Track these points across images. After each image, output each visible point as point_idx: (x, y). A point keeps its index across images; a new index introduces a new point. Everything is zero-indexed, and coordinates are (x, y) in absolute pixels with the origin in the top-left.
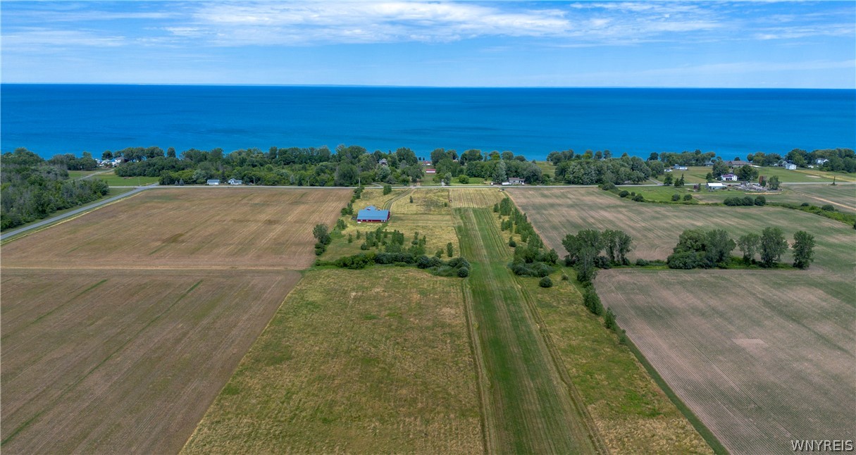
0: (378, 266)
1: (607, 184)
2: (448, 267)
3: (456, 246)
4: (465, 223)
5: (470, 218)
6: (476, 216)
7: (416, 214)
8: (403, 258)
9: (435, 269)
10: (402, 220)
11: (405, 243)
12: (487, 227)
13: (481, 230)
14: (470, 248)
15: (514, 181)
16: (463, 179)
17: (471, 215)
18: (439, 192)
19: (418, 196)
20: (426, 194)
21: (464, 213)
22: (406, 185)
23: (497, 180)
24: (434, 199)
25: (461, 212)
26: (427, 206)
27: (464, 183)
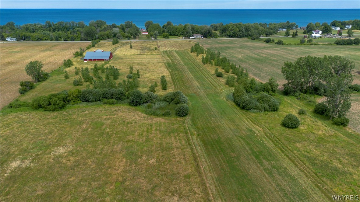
0: (83, 105)
1: (254, 36)
2: (164, 103)
3: (168, 78)
4: (172, 60)
5: (175, 57)
6: (179, 55)
7: (133, 55)
8: (112, 95)
9: (149, 107)
10: (122, 59)
11: (120, 77)
12: (190, 62)
13: (186, 64)
14: (181, 80)
15: (197, 37)
16: (165, 36)
17: (175, 55)
18: (151, 42)
19: (137, 45)
20: (142, 44)
21: (170, 54)
22: (129, 40)
23: (187, 36)
24: (148, 46)
25: (167, 53)
26: (143, 50)
27: (167, 38)
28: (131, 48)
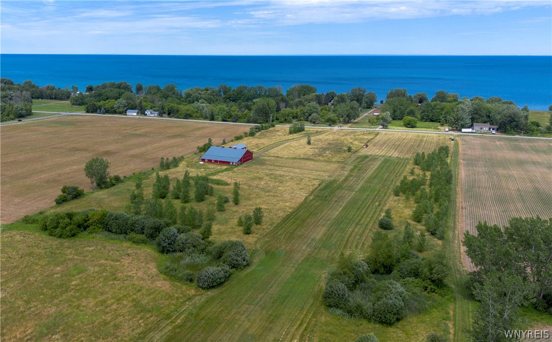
4: (348, 177)
5: (366, 170)
6: (380, 168)
9: (176, 260)
10: (263, 164)
13: (363, 190)
15: (481, 129)
16: (408, 122)
17: (372, 167)
18: (363, 134)
19: (331, 137)
20: (343, 136)
21: (366, 163)
22: (330, 125)
23: (455, 125)
24: (346, 142)
25: (362, 161)
26: (325, 149)
27: (410, 127)
28: (309, 143)
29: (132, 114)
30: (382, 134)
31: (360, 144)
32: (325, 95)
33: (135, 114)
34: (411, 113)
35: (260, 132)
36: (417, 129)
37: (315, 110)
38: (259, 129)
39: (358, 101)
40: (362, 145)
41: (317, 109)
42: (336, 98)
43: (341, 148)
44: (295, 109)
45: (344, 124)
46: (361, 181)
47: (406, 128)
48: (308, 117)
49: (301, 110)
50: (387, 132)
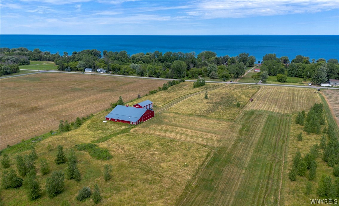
15: (335, 83)
16: (280, 78)
17: (259, 126)
18: (249, 88)
19: (224, 91)
20: (233, 90)
21: (253, 120)
22: (224, 80)
23: (316, 81)
24: (235, 96)
25: (249, 118)
26: (218, 104)
27: (282, 82)
28: (206, 97)
29: (88, 71)
30: (262, 88)
31: (247, 98)
32: (222, 58)
33: (90, 71)
34: (282, 71)
35: (172, 87)
36: (288, 83)
37: (214, 69)
38: (171, 84)
39: (243, 61)
40: (248, 99)
41: (215, 68)
42: (229, 60)
43: (231, 103)
44: (200, 68)
45: (235, 79)
46: (250, 148)
47: (279, 83)
48: (209, 74)
49: (204, 69)
50: (266, 86)
